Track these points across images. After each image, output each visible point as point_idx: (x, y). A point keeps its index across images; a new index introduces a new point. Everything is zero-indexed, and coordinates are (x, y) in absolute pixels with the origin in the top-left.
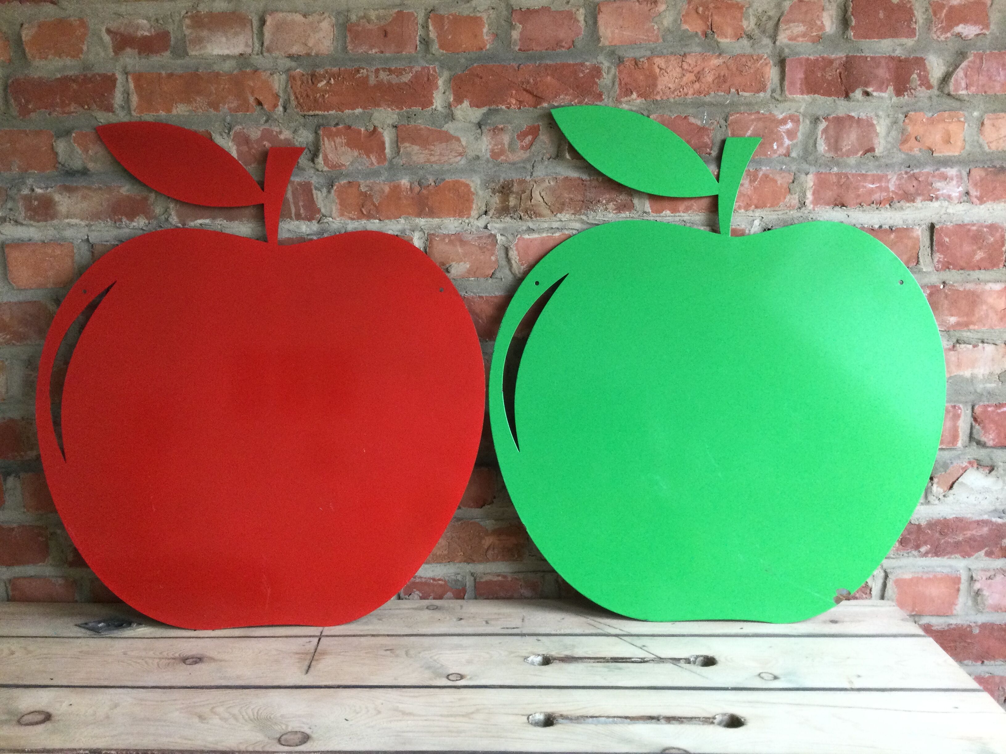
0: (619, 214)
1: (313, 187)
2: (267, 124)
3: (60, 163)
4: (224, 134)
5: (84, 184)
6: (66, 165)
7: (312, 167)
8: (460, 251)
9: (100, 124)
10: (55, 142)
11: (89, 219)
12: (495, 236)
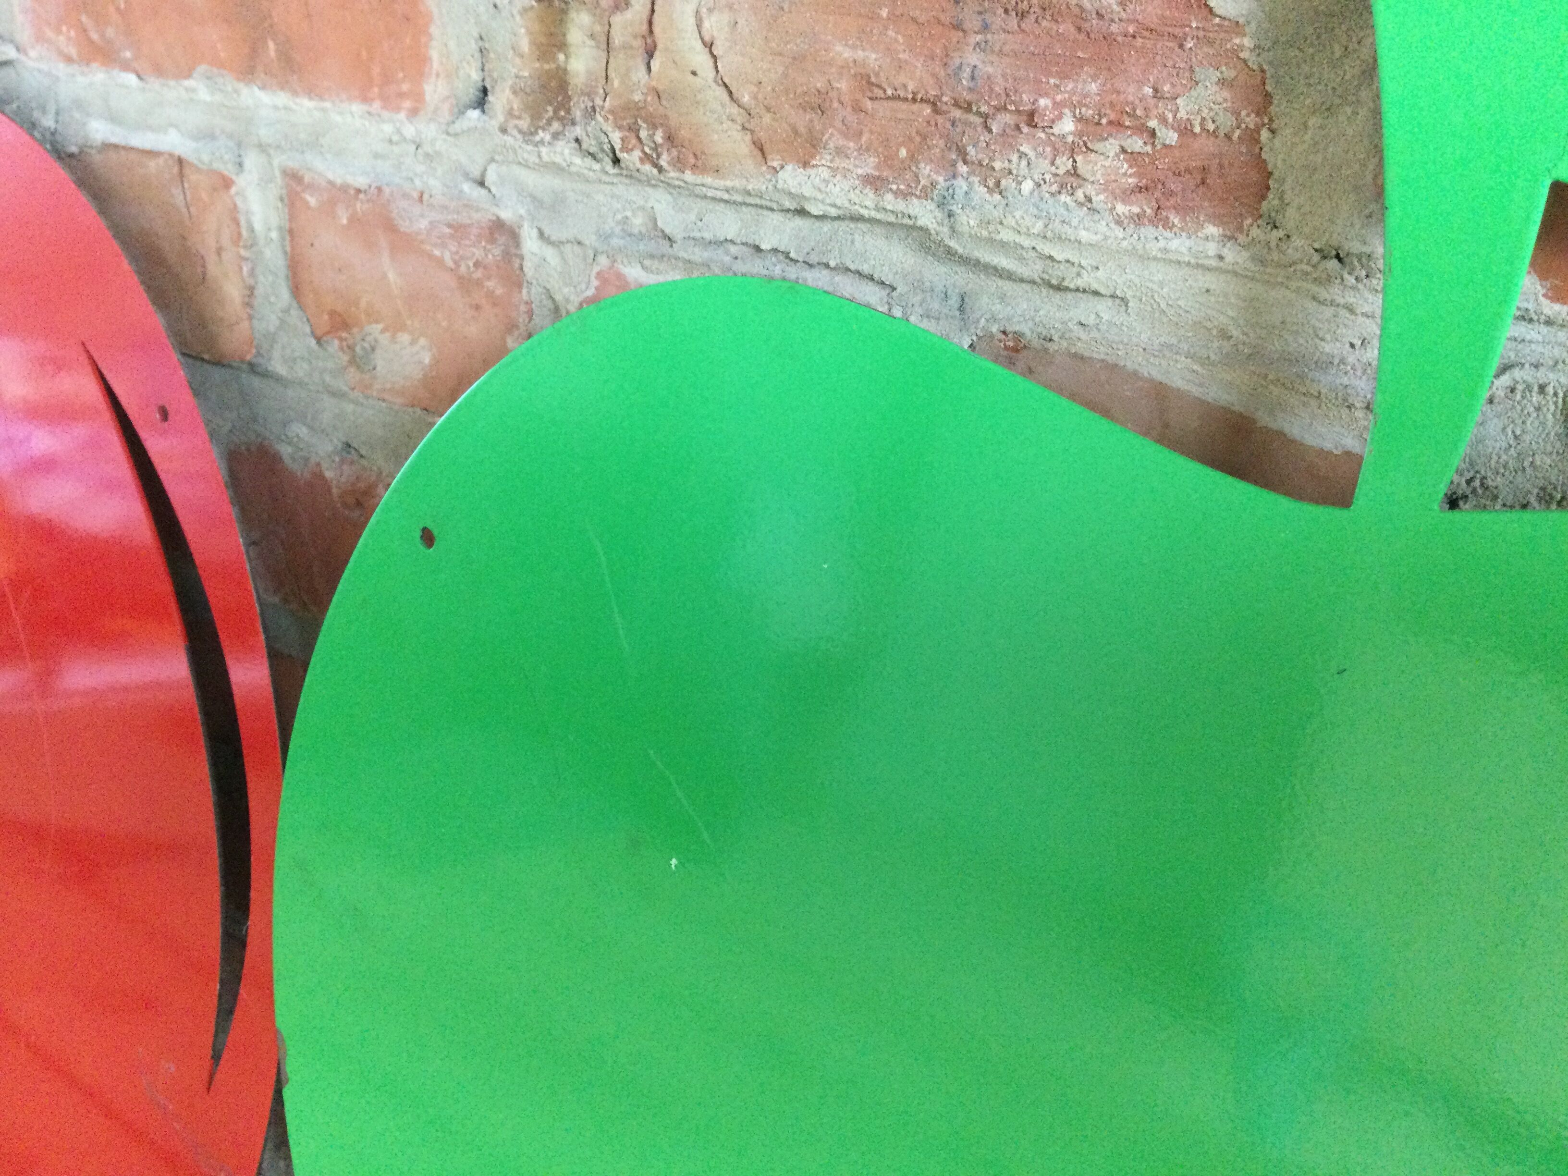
0: (1149, 231)
8: (391, 276)
12: (514, 236)
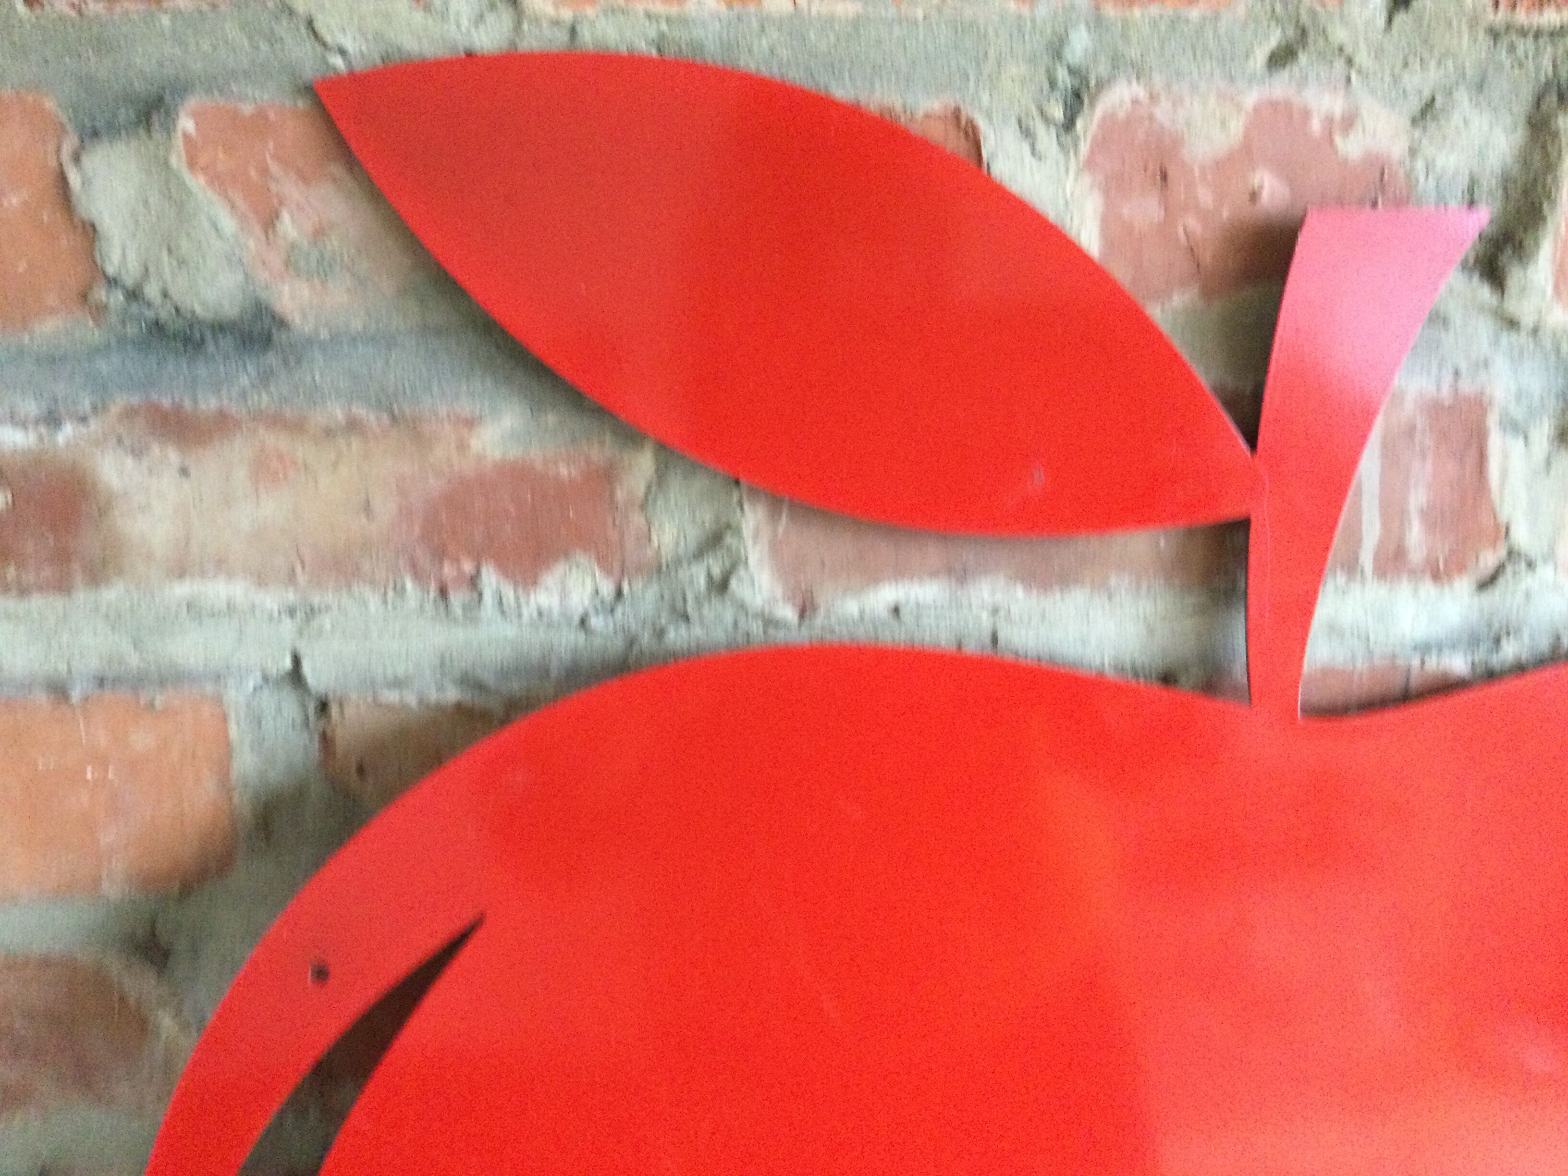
1: (1492, 421)
2: (1285, 74)
3: (112, 282)
4: (1040, 128)
5: (264, 400)
6: (152, 291)
7: (1481, 309)
9: (338, 62)
10: (77, 159)
11: (302, 578)
